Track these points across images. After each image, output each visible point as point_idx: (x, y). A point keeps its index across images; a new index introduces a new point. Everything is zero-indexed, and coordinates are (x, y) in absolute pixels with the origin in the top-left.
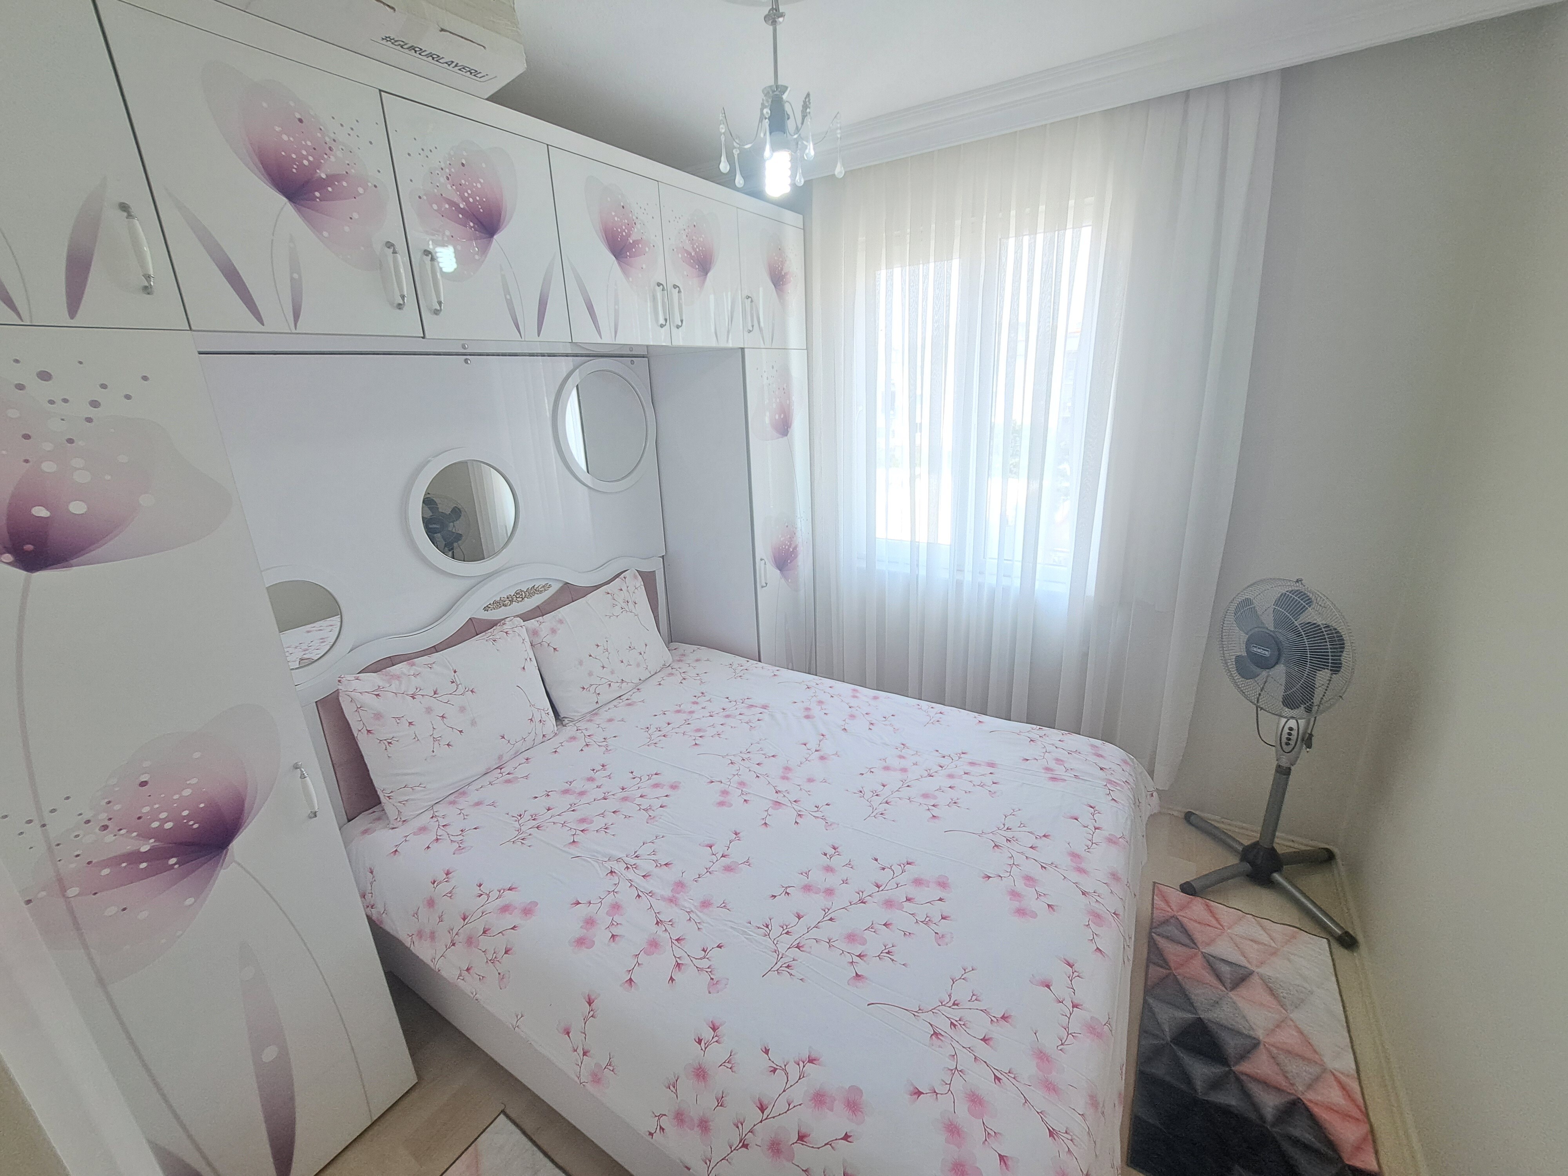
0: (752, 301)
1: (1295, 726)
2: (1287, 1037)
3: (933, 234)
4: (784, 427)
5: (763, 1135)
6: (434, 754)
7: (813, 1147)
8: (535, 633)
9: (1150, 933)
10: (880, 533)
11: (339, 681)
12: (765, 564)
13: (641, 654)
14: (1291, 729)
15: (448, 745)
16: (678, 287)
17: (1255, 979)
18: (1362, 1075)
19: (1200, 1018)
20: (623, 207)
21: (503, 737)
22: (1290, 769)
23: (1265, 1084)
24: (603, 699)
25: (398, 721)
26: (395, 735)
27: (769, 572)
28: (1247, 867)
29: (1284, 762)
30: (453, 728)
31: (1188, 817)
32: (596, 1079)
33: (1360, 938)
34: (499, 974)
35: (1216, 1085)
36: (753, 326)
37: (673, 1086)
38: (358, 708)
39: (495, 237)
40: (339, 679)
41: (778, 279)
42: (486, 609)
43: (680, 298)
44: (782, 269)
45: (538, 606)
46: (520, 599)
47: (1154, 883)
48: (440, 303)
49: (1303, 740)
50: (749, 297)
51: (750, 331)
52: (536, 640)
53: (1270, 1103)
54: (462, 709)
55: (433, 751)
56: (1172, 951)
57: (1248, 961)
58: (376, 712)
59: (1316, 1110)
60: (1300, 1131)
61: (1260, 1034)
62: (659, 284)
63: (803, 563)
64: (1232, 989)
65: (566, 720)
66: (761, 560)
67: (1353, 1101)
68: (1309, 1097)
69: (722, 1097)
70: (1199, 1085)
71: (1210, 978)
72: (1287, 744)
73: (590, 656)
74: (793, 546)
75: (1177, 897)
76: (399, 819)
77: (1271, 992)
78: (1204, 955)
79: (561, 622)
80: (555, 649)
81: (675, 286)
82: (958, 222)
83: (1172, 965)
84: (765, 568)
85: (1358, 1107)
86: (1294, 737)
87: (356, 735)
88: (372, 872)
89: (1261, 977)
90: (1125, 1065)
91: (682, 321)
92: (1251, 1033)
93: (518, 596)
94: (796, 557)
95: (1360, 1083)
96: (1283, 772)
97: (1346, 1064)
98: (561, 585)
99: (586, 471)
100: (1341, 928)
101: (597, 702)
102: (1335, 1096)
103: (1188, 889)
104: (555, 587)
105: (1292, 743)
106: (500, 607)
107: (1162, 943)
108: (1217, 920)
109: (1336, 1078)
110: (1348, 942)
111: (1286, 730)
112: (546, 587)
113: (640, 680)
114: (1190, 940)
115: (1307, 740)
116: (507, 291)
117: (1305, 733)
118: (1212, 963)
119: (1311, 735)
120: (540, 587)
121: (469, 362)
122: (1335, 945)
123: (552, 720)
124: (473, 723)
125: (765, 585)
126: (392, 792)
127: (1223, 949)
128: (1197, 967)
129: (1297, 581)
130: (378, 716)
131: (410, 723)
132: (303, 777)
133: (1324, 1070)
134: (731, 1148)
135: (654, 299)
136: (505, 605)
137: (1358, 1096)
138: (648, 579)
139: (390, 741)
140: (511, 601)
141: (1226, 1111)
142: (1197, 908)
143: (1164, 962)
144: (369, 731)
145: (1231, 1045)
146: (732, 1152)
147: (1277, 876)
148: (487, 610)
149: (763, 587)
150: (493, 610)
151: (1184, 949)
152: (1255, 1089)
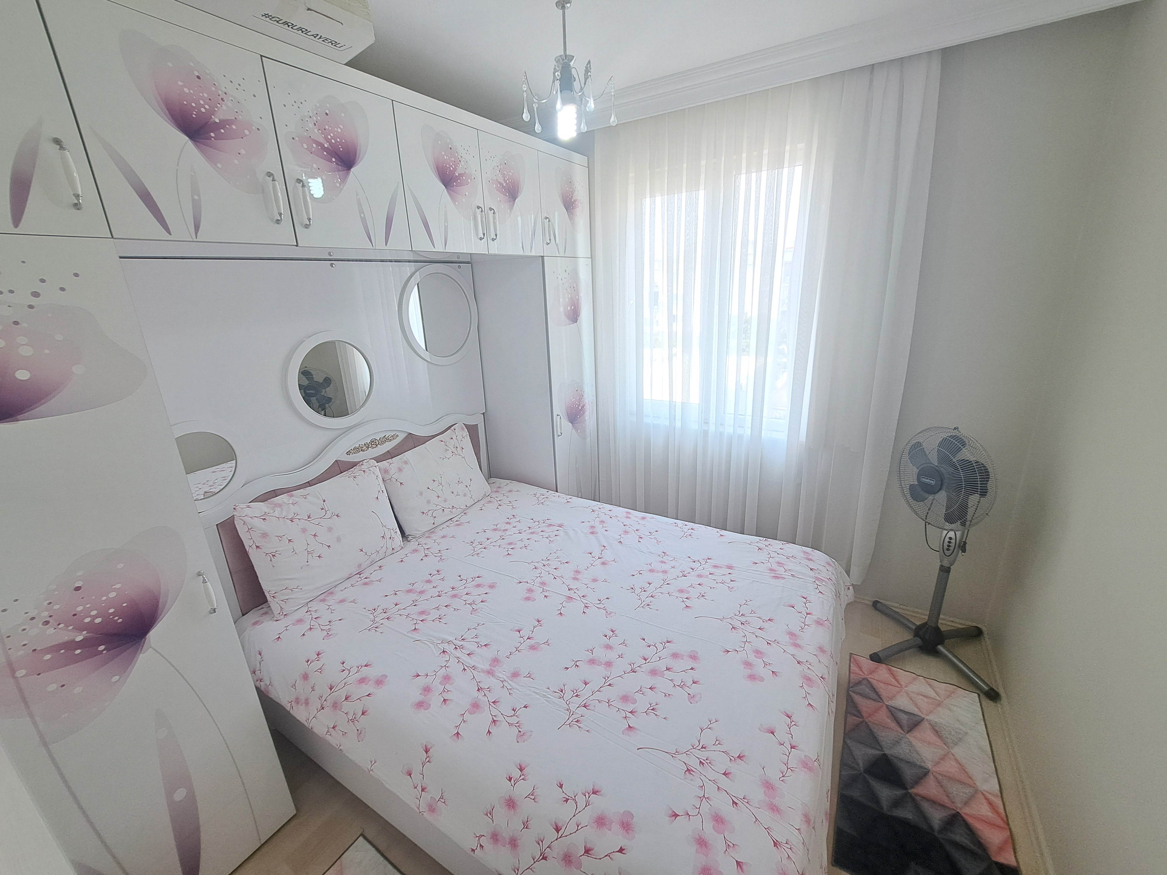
0: (549, 221)
1: (953, 536)
2: (949, 767)
3: (685, 172)
4: (574, 316)
5: (559, 848)
6: (308, 564)
7: (596, 858)
8: (386, 471)
9: (848, 692)
10: (646, 395)
11: (234, 509)
12: (560, 418)
13: (467, 487)
14: (950, 538)
15: (319, 557)
16: (493, 210)
17: (925, 724)
18: (1004, 795)
19: (885, 754)
20: (451, 148)
21: (362, 550)
22: (949, 568)
23: (934, 802)
24: (438, 521)
25: (280, 539)
26: (277, 549)
27: (564, 425)
28: (918, 641)
29: (946, 563)
30: (322, 544)
31: (875, 604)
32: (432, 809)
33: (1001, 691)
34: (358, 730)
35: (897, 803)
36: (550, 240)
37: (490, 813)
38: (249, 529)
39: (352, 169)
40: (234, 507)
41: (569, 204)
42: (348, 453)
43: (494, 218)
44: (572, 197)
45: (388, 451)
46: (375, 446)
47: (851, 654)
48: (309, 219)
49: (959, 546)
50: (547, 218)
51: (548, 244)
52: (387, 477)
53: (937, 817)
54: (330, 529)
55: (308, 562)
56: (865, 705)
57: (920, 711)
58: (263, 532)
59: (970, 821)
60: (959, 836)
61: (929, 765)
62: (478, 207)
63: (589, 417)
64: (908, 732)
65: (410, 537)
66: (558, 415)
67: (998, 813)
68: (966, 812)
69: (527, 821)
70: (885, 804)
71: (893, 725)
72: (948, 550)
73: (428, 488)
74: (581, 405)
75: (867, 664)
76: (281, 614)
77: (937, 733)
78: (887, 706)
79: (406, 463)
80: (401, 483)
81: (491, 209)
82: (703, 162)
83: (864, 714)
84: (560, 422)
85: (1002, 819)
86: (953, 545)
87: (247, 550)
88: (260, 654)
89: (929, 722)
90: (830, 791)
91: (496, 235)
92: (923, 764)
93: (372, 444)
94: (584, 413)
95: (1003, 800)
96: (945, 571)
97: (993, 785)
98: (406, 435)
99: (425, 349)
100: (987, 685)
101: (434, 523)
102: (985, 811)
103: (875, 658)
104: (402, 436)
105: (952, 548)
106: (359, 452)
107: (857, 699)
108: (898, 682)
109: (987, 799)
110: (993, 695)
111: (947, 540)
112: (394, 437)
113: (466, 506)
114: (878, 697)
115: (963, 547)
116: (361, 211)
117: (960, 540)
118: (893, 712)
119: (965, 543)
120: (389, 437)
121: (334, 266)
122: (983, 697)
123: (399, 537)
124: (339, 540)
125: (560, 434)
126: (276, 593)
127: (902, 702)
128: (883, 716)
129: (955, 429)
130: (265, 535)
131: (290, 540)
132: (204, 582)
133: (976, 791)
134: (534, 860)
135: (475, 218)
136: (363, 451)
137: (1002, 810)
138: (472, 430)
139: (274, 554)
140: (368, 448)
141: (905, 823)
142: (882, 672)
143: (858, 713)
144: (257, 547)
145: (908, 773)
146: (534, 863)
147: (940, 648)
148: (349, 455)
149: (559, 436)
150: (354, 454)
151: (873, 702)
152: (926, 806)
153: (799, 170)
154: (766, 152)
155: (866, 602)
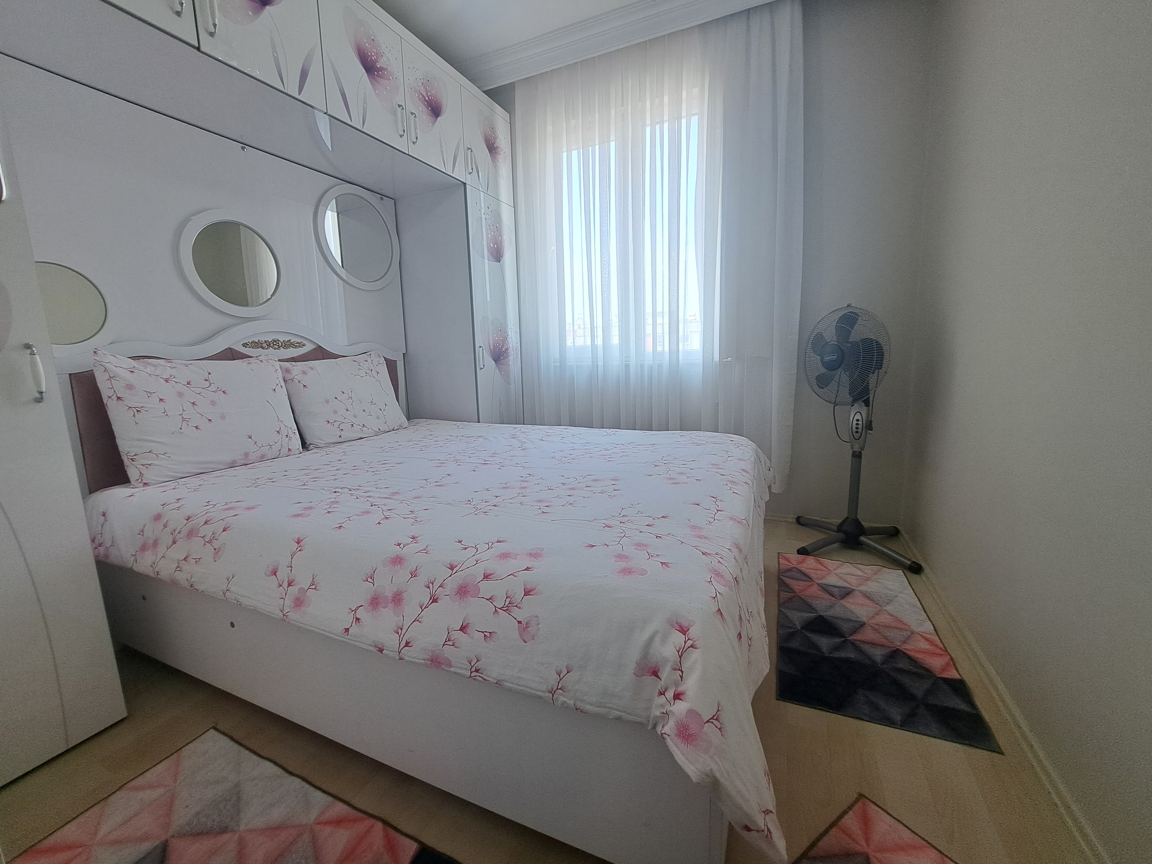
0: (472, 151)
1: (860, 418)
2: (883, 619)
3: (597, 125)
4: (497, 255)
5: (453, 584)
6: (181, 431)
7: (497, 580)
8: (287, 371)
9: (779, 576)
10: (569, 343)
11: (95, 352)
12: (483, 350)
13: (381, 410)
14: (858, 420)
15: (196, 427)
16: (414, 114)
17: (856, 592)
18: (939, 633)
19: (821, 615)
20: (373, 40)
21: (250, 438)
22: (860, 452)
23: (873, 644)
24: (346, 435)
25: (149, 395)
26: (144, 405)
27: (486, 360)
28: (841, 535)
29: (857, 448)
30: (202, 416)
31: (799, 521)
32: (299, 603)
33: (923, 565)
34: (215, 549)
35: (837, 648)
36: (472, 169)
37: (371, 578)
38: (110, 377)
39: (267, 7)
40: (95, 350)
41: (492, 148)
42: (245, 345)
43: (415, 122)
44: (494, 143)
45: (293, 357)
46: (277, 347)
47: (779, 553)
48: (215, 25)
49: (866, 428)
50: (470, 149)
51: (471, 173)
52: (288, 376)
53: (878, 654)
54: (213, 403)
55: (181, 429)
56: (797, 585)
57: (851, 585)
58: (128, 384)
59: (911, 654)
60: (902, 664)
61: (865, 619)
62: (399, 106)
63: (513, 361)
64: (840, 600)
65: (311, 446)
66: (480, 347)
67: (936, 646)
68: (906, 647)
69: (416, 570)
70: (825, 650)
71: (827, 596)
72: (857, 432)
73: (336, 398)
74: (505, 347)
75: (795, 558)
76: (140, 480)
77: (868, 598)
78: (818, 584)
79: (312, 369)
80: (304, 386)
81: (412, 114)
82: (613, 112)
83: (797, 591)
84: (483, 353)
85: (941, 649)
86: (860, 426)
87: (105, 402)
88: (104, 515)
89: (860, 591)
90: (763, 573)
91: (417, 138)
92: (858, 619)
93: (275, 343)
94: (507, 357)
95: (938, 636)
96: (857, 456)
97: (928, 627)
98: (314, 347)
99: (341, 266)
100: (910, 560)
101: (340, 436)
102: (924, 645)
103: (802, 551)
104: (309, 347)
105: (860, 430)
106: (258, 348)
107: (788, 581)
108: (825, 567)
109: (922, 636)
110: (916, 569)
111: (855, 422)
112: (301, 345)
113: (379, 430)
114: (808, 578)
115: (869, 426)
116: (274, 50)
117: (867, 421)
118: (825, 588)
119: (871, 422)
120: (295, 342)
121: (245, 150)
122: (908, 573)
123: (298, 441)
124: (223, 417)
125: (483, 367)
126: (136, 455)
127: (832, 580)
128: (815, 590)
129: (848, 306)
130: (130, 387)
131: (161, 400)
132: (32, 354)
133: (913, 633)
134: (422, 608)
135: (395, 114)
136: (263, 348)
137: (938, 642)
138: (391, 365)
139: (139, 409)
140: (269, 346)
141: (847, 661)
142: (810, 563)
143: (791, 590)
144: (119, 398)
145: (845, 627)
146: (422, 611)
147: (863, 539)
148: (246, 347)
149: (481, 369)
150: (251, 349)
151: (804, 582)
152: (866, 647)
153: (695, 120)
154: (666, 98)
155: (791, 520)
